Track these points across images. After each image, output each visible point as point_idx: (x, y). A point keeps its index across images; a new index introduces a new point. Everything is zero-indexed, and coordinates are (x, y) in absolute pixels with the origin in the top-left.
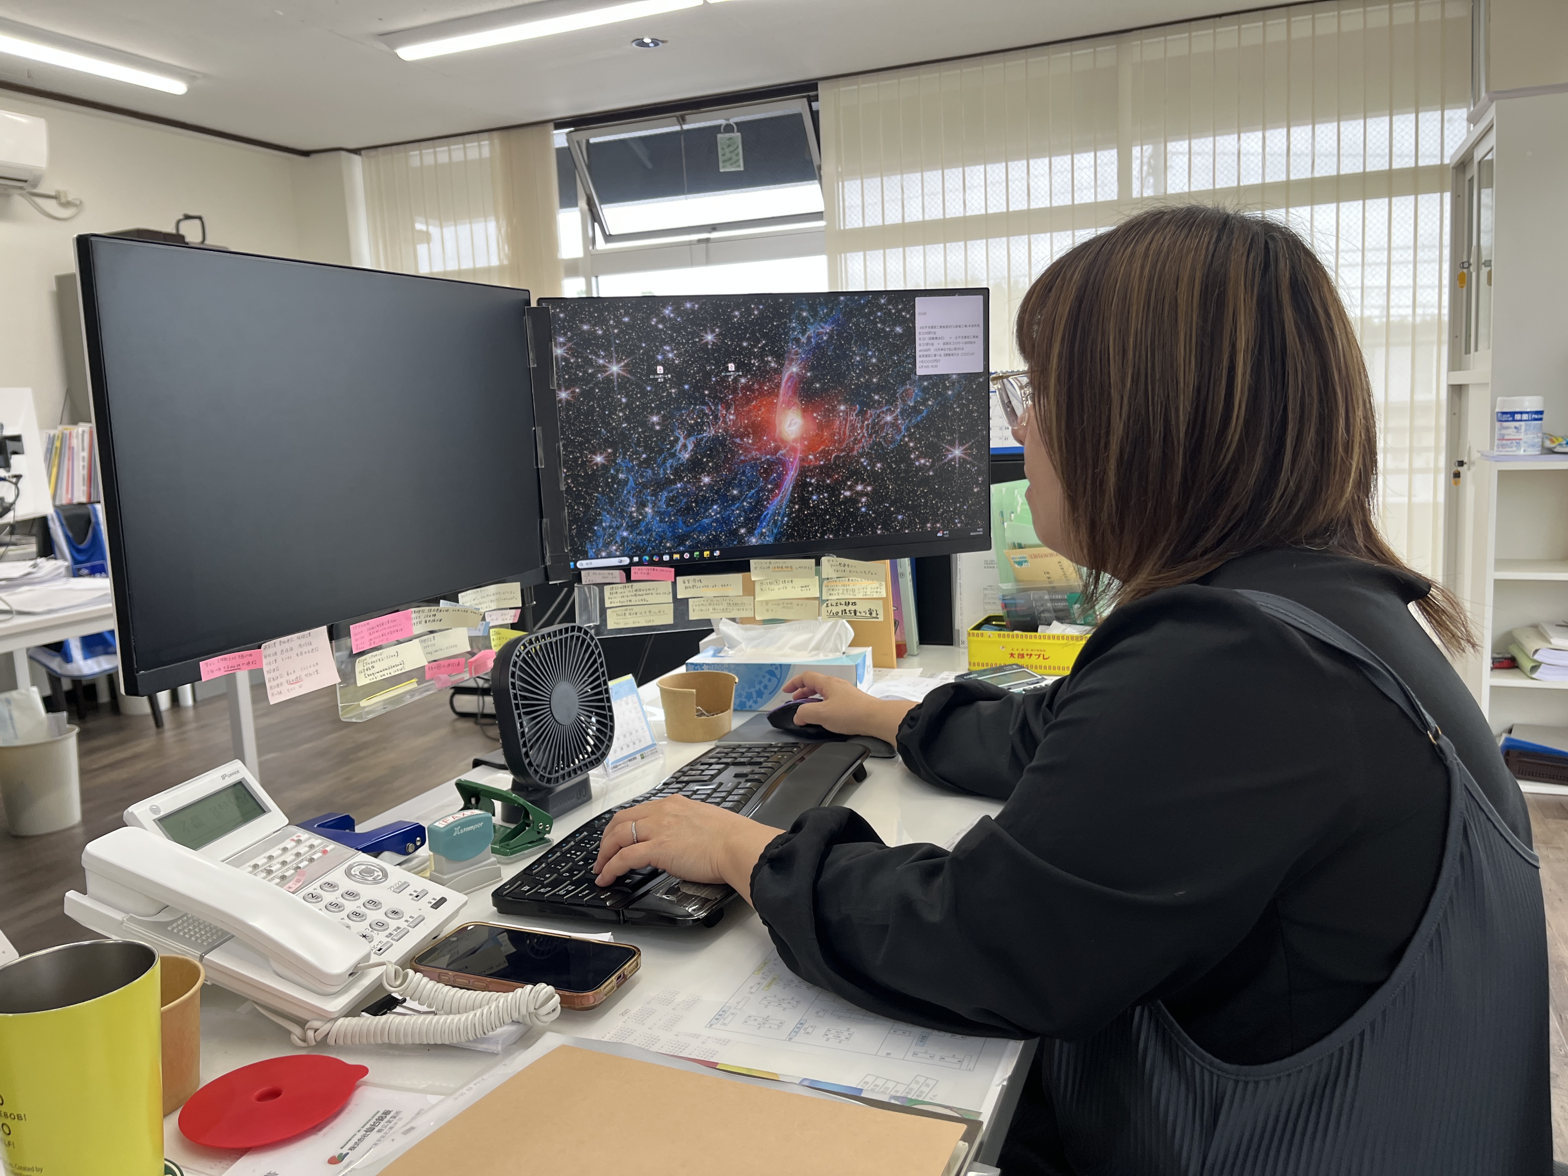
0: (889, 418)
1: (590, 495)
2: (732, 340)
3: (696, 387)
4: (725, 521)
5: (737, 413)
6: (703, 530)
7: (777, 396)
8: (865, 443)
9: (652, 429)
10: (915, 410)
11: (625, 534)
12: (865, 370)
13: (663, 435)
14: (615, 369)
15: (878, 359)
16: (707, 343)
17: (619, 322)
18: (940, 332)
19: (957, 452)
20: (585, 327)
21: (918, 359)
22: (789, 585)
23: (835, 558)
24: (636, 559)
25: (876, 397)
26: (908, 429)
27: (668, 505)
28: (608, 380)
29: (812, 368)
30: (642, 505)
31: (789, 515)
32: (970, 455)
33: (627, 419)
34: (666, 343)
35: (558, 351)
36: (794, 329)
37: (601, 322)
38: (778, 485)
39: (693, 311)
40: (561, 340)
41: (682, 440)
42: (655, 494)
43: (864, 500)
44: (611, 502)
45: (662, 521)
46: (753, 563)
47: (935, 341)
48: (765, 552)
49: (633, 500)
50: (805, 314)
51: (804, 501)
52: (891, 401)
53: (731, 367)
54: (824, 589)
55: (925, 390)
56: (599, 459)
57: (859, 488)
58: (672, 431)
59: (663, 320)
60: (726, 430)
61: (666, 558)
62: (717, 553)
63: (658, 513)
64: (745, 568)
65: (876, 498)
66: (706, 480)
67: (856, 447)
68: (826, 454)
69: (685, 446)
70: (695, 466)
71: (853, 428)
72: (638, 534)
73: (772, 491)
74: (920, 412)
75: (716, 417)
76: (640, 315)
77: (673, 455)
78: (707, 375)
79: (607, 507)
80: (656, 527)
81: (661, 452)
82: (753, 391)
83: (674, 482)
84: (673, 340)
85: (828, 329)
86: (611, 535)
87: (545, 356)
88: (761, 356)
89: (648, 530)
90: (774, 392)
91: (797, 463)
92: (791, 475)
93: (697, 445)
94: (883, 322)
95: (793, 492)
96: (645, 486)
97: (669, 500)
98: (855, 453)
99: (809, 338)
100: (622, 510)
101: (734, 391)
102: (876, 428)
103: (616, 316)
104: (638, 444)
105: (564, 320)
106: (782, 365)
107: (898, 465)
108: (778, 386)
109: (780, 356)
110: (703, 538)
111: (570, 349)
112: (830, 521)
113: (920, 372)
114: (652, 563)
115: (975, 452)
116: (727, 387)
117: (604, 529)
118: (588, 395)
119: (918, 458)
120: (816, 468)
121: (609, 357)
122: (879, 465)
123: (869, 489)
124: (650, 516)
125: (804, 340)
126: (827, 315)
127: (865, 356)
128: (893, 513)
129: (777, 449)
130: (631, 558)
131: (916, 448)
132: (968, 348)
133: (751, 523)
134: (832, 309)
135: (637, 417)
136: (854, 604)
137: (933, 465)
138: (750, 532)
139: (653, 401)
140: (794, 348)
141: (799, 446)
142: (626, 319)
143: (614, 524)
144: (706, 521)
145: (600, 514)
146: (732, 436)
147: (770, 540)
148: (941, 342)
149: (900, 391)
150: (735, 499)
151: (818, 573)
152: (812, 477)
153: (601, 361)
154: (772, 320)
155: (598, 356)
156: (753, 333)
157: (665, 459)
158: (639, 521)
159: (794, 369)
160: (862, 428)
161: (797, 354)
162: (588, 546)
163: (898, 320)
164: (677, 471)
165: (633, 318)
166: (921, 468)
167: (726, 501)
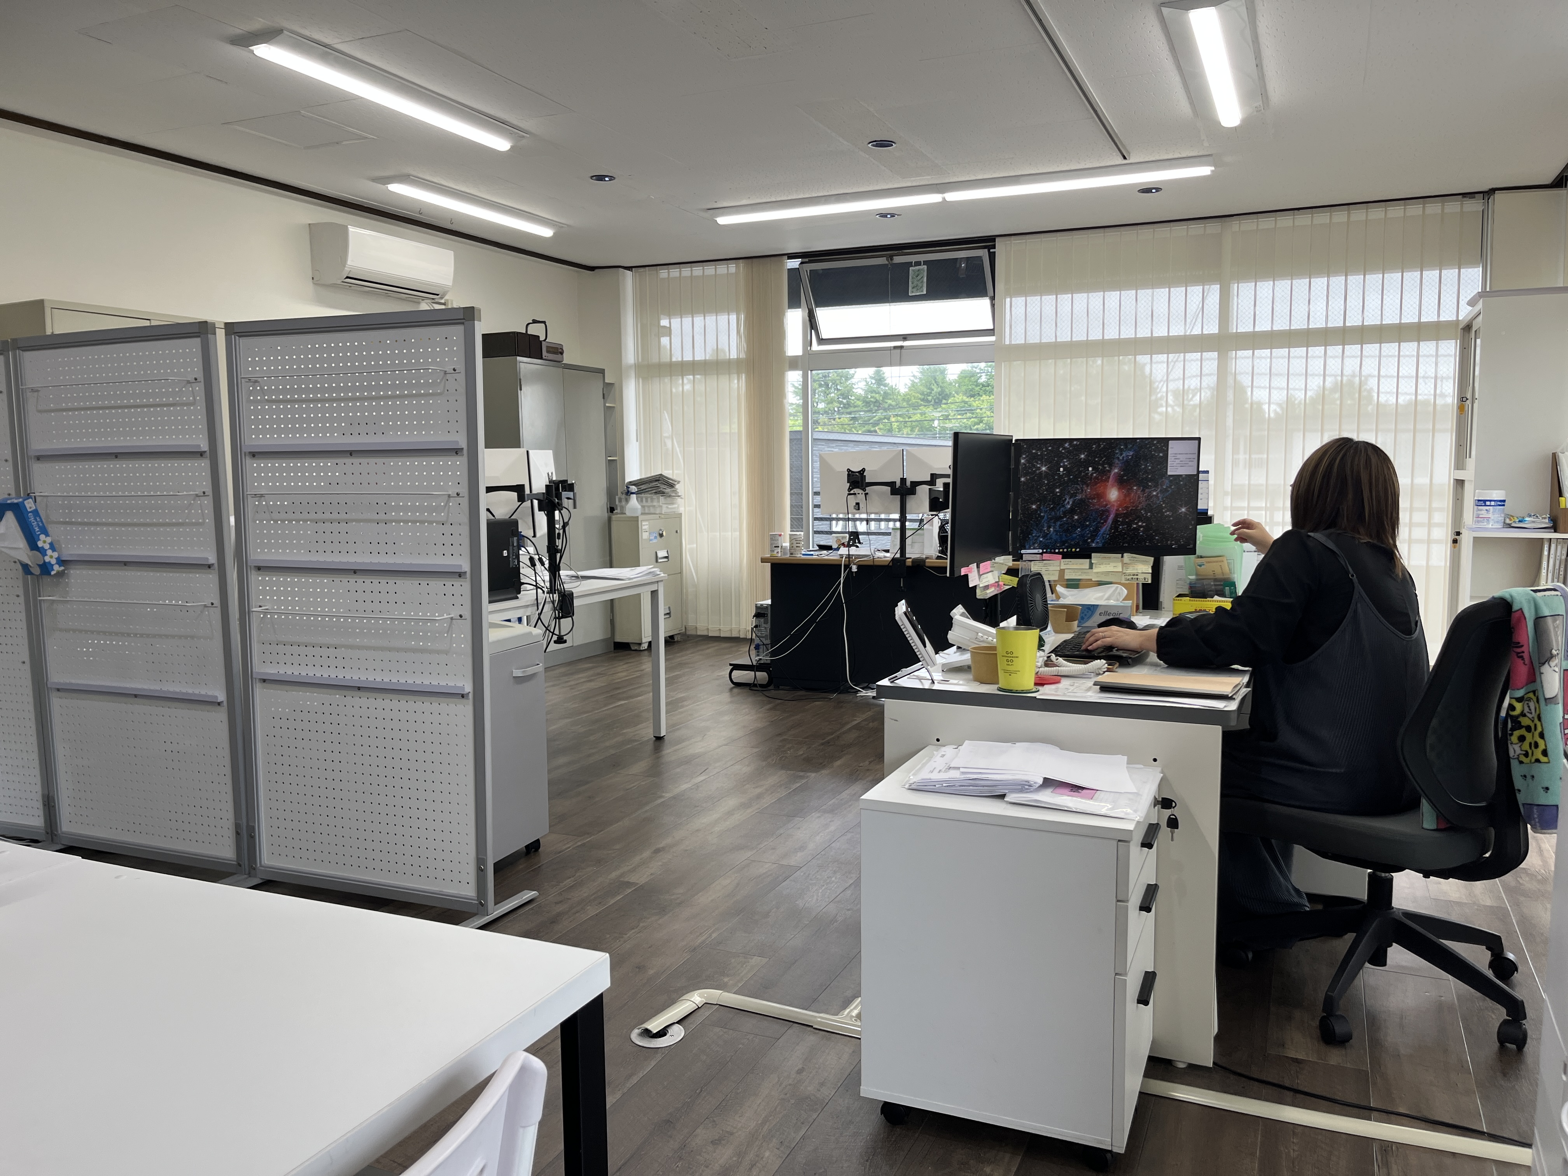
0: (1155, 493)
1: (1029, 522)
2: (1091, 457)
3: (1076, 477)
4: (1082, 536)
5: (1091, 489)
6: (1073, 539)
7: (1108, 482)
8: (1144, 504)
9: (1056, 495)
10: (1166, 490)
11: (1041, 539)
12: (1146, 472)
13: (1060, 497)
14: (1044, 469)
15: (1152, 467)
16: (1081, 459)
17: (1047, 449)
18: (1179, 456)
19: (1183, 510)
20: (1034, 451)
21: (1169, 468)
22: (1108, 565)
23: (1129, 554)
24: (1045, 551)
25: (1150, 484)
26: (1163, 498)
27: (1060, 528)
28: (1041, 473)
29: (1123, 470)
30: (1049, 527)
31: (1109, 534)
32: (1189, 511)
33: (1046, 490)
34: (1065, 459)
35: (1023, 461)
36: (1117, 453)
37: (1040, 449)
38: (1106, 521)
39: (1076, 444)
40: (1024, 456)
41: (1067, 500)
42: (1055, 523)
43: (1141, 529)
44: (1037, 525)
45: (1056, 535)
46: (1093, 554)
47: (1176, 460)
48: (1098, 550)
49: (1046, 525)
50: (1122, 447)
51: (1116, 528)
52: (1156, 486)
53: (1090, 469)
54: (1124, 568)
55: (1171, 481)
56: (1034, 507)
57: (1140, 524)
58: (1064, 496)
59: (1065, 448)
60: (1086, 496)
61: (1057, 551)
62: (1078, 550)
63: (1054, 531)
64: (1089, 557)
65: (1147, 529)
66: (1076, 517)
67: (1140, 506)
68: (1127, 508)
69: (1068, 502)
70: (1072, 511)
71: (1139, 497)
72: (1047, 540)
73: (1103, 523)
74: (1168, 491)
75: (1082, 491)
76: (1055, 447)
77: (1064, 506)
78: (1080, 472)
79: (1035, 527)
80: (1054, 537)
81: (1058, 505)
82: (1098, 479)
83: (1063, 518)
84: (1067, 457)
85: (1131, 453)
86: (1036, 540)
87: (1018, 462)
88: (1103, 465)
89: (1051, 538)
90: (1107, 480)
91: (1114, 511)
92: (1112, 516)
93: (1074, 502)
94: (1155, 451)
95: (1112, 524)
96: (1051, 519)
97: (1060, 525)
98: (1139, 508)
99: (1123, 457)
100: (1041, 529)
101: (1091, 480)
102: (1149, 497)
103: (1046, 447)
104: (1050, 501)
105: (1026, 448)
106: (1111, 469)
107: (1157, 514)
108: (1109, 478)
109: (1111, 465)
110: (1072, 543)
111: (1027, 460)
112: (1126, 538)
113: (1169, 473)
114: (1051, 553)
115: (1191, 510)
116: (1088, 478)
117: (1033, 537)
118: (1032, 479)
119: (1166, 512)
120: (1122, 514)
121: (1042, 464)
122: (1149, 514)
123: (1144, 524)
124: (1052, 532)
125: (1121, 458)
126: (1131, 447)
127: (1146, 465)
128: (1154, 536)
129: (1106, 505)
130: (1043, 550)
131: (1165, 507)
132: (1190, 463)
133: (1093, 537)
134: (1133, 445)
135: (1051, 489)
136: (1137, 575)
137: (1172, 514)
138: (1092, 541)
139: (1057, 483)
140: (1117, 461)
141: (1116, 504)
142: (1050, 448)
143: (1037, 535)
144: (1075, 535)
145: (1032, 530)
146: (1089, 499)
147: (1100, 545)
148: (1179, 460)
149: (1160, 481)
150: (1087, 526)
151: (1122, 561)
152: (1120, 518)
153: (1038, 466)
154: (1108, 449)
155: (1038, 463)
156: (1100, 455)
157: (1060, 508)
158: (1047, 534)
159: (1116, 471)
160: (1143, 497)
161: (1118, 464)
162: (1026, 544)
163: (1161, 451)
164: (1065, 513)
165: (1053, 448)
166: (1168, 516)
167: (1084, 527)
